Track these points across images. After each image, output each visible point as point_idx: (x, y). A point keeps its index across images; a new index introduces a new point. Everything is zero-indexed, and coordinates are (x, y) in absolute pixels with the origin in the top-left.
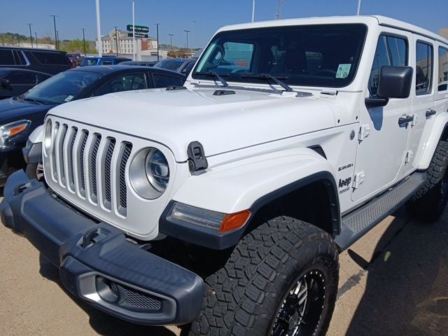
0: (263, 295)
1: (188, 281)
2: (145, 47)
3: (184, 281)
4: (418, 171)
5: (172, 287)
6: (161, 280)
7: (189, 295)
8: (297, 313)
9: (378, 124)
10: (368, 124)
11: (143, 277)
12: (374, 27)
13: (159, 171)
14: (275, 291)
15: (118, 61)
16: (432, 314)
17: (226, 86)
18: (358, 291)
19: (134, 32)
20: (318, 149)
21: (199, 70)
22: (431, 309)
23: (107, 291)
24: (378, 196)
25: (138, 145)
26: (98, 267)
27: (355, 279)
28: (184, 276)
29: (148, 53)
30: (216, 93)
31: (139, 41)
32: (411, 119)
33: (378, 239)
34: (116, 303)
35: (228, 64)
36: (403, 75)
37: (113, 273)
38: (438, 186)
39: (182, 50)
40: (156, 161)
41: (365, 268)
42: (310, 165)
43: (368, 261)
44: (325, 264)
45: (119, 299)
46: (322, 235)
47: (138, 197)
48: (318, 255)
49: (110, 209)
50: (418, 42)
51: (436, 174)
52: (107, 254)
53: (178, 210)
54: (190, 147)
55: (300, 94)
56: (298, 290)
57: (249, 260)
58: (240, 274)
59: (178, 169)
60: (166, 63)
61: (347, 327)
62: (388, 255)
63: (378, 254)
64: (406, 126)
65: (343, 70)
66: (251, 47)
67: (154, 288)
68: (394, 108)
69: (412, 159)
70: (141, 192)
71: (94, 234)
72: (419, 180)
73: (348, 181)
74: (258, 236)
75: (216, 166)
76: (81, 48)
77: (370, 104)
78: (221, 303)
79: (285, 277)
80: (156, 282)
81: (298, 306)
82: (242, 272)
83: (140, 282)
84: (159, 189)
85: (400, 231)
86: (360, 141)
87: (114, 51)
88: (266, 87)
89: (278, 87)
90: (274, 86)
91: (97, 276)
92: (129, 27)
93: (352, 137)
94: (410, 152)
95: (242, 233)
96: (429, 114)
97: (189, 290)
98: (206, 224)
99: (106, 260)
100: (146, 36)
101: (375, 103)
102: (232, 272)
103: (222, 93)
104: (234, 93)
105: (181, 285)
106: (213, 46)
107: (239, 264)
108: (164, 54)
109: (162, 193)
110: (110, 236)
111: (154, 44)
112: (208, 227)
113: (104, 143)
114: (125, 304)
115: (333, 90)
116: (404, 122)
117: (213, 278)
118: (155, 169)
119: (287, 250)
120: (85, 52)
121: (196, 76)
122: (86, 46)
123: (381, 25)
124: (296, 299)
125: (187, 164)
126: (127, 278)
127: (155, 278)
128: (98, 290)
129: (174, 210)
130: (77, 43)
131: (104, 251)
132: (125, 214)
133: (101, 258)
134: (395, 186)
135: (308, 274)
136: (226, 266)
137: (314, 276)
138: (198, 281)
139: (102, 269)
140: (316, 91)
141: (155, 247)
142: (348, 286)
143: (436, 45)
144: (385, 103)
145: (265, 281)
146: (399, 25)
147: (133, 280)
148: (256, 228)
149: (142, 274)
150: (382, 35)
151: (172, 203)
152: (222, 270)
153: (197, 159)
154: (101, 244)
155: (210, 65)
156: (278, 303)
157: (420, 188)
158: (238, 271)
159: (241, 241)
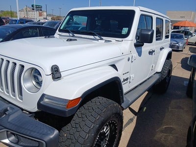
0: (88, 135)
1: (51, 132)
2: (40, 15)
3: (49, 132)
4: (157, 73)
5: (43, 136)
6: (38, 133)
7: (51, 139)
8: (104, 140)
9: (140, 54)
10: (135, 54)
11: (29, 132)
12: (138, 11)
13: (38, 78)
14: (93, 132)
15: (27, 21)
16: (163, 134)
17: (73, 36)
18: (132, 126)
19: (35, 8)
20: (114, 66)
21: (62, 28)
22: (162, 132)
23: (13, 138)
24: (140, 84)
25: (27, 67)
26: (7, 127)
27: (131, 120)
28: (50, 130)
29: (42, 17)
30: (67, 40)
31: (38, 12)
32: (154, 51)
33: (141, 102)
34: (17, 143)
35: (79, 24)
36: (150, 33)
37: (14, 129)
38: (165, 79)
39: (58, 17)
40: (36, 74)
41: (135, 115)
42: (110, 74)
43: (137, 112)
44: (117, 117)
45: (18, 141)
46: (115, 105)
47: (28, 91)
48: (113, 114)
49: (15, 97)
50: (157, 18)
51: (164, 74)
52: (12, 120)
53: (47, 98)
54: (52, 68)
55: (106, 41)
56: (105, 129)
57: (81, 119)
58: (78, 126)
59: (47, 78)
60: (49, 23)
61: (127, 142)
62: (145, 108)
63: (141, 108)
64: (152, 54)
65: (125, 31)
66: (86, 18)
67: (35, 136)
68: (146, 47)
69: (155, 68)
70: (29, 89)
71: (7, 110)
72: (157, 76)
73: (127, 79)
74: (86, 107)
75: (65, 76)
76: (10, 15)
77: (136, 46)
78: (69, 140)
79: (98, 126)
80: (36, 133)
81: (106, 136)
82: (78, 125)
83: (28, 134)
84: (39, 87)
85: (150, 97)
86: (132, 62)
87: (26, 17)
88: (92, 37)
89: (97, 37)
90: (95, 37)
91: (7, 131)
92: (33, 6)
93: (129, 60)
94: (154, 65)
95: (77, 108)
96: (161, 49)
97: (52, 137)
98: (60, 104)
99: (11, 123)
100: (41, 10)
101: (138, 45)
102: (74, 125)
103: (71, 40)
104: (76, 40)
105: (47, 134)
106: (68, 17)
107: (77, 121)
108: (50, 19)
109: (40, 89)
110: (14, 111)
111: (45, 14)
112: (61, 106)
113: (11, 65)
114: (21, 143)
115: (120, 39)
116: (151, 53)
117: (65, 128)
118: (36, 78)
119: (99, 113)
120: (12, 17)
121: (60, 31)
122: (12, 14)
123: (141, 11)
124: (104, 133)
125: (51, 76)
126: (21, 132)
127: (35, 132)
128: (8, 137)
129: (44, 98)
130: (8, 12)
131: (11, 118)
132: (22, 99)
133: (9, 122)
134: (148, 79)
135: (109, 123)
136: (71, 122)
137: (112, 123)
138: (56, 132)
139: (9, 128)
140: (113, 40)
141: (36, 115)
142: (128, 123)
143: (164, 19)
144: (143, 45)
145: (89, 129)
146: (149, 11)
147: (25, 133)
148: (86, 103)
149: (29, 130)
150: (142, 15)
151: (43, 95)
152: (69, 124)
153: (56, 73)
154: (9, 115)
155: (67, 26)
156: (95, 138)
157: (158, 80)
158: (77, 125)
159: (78, 110)
